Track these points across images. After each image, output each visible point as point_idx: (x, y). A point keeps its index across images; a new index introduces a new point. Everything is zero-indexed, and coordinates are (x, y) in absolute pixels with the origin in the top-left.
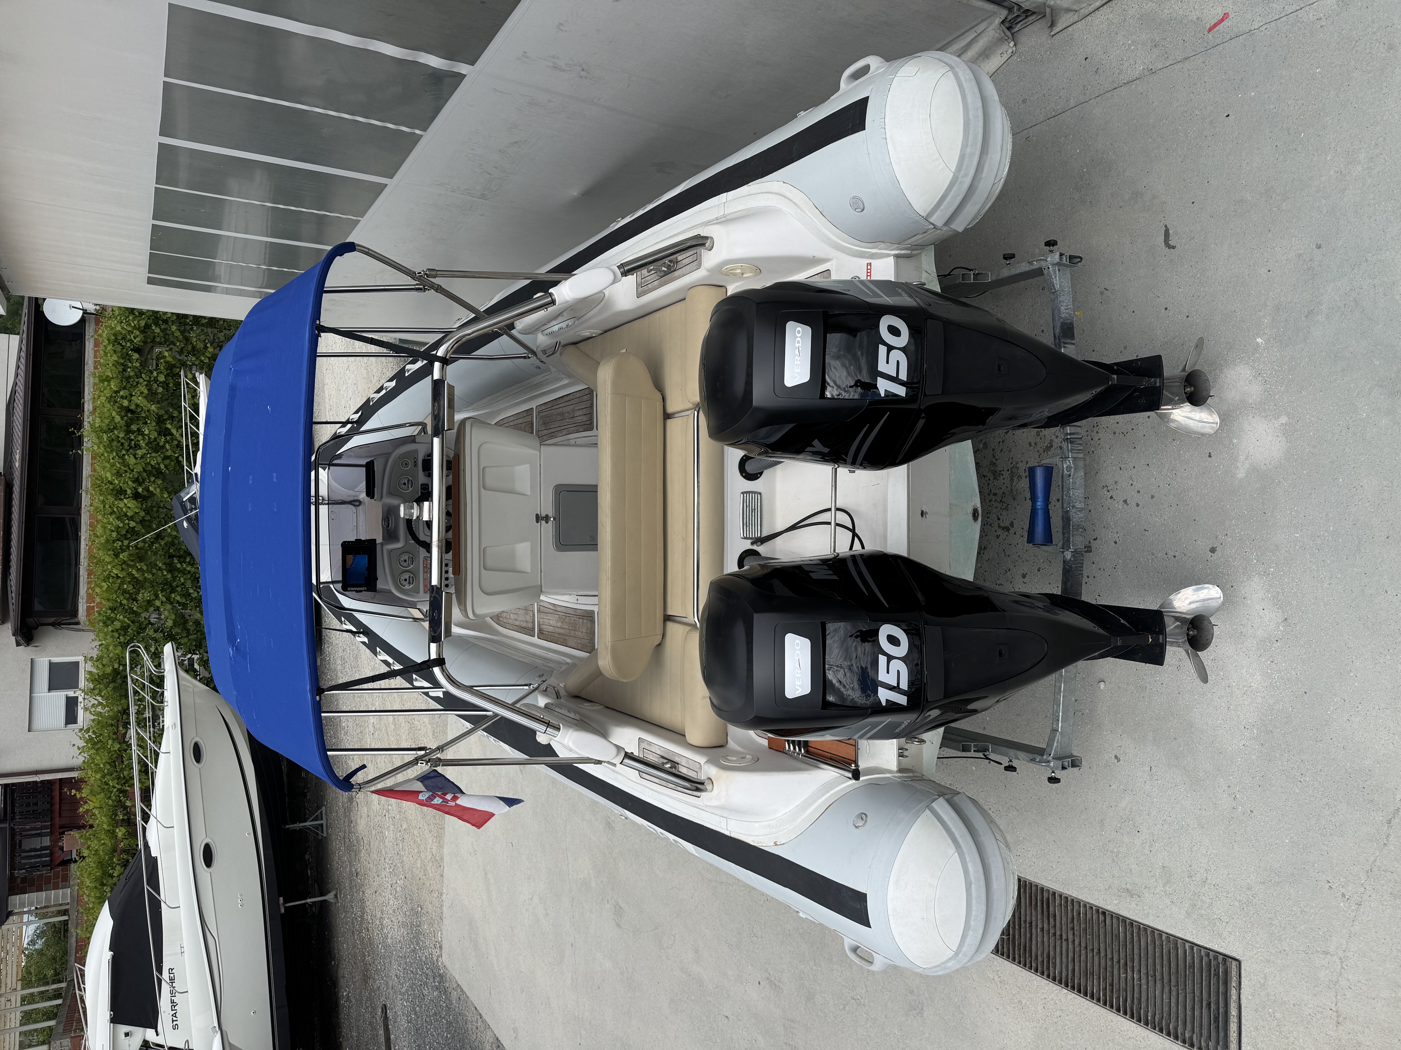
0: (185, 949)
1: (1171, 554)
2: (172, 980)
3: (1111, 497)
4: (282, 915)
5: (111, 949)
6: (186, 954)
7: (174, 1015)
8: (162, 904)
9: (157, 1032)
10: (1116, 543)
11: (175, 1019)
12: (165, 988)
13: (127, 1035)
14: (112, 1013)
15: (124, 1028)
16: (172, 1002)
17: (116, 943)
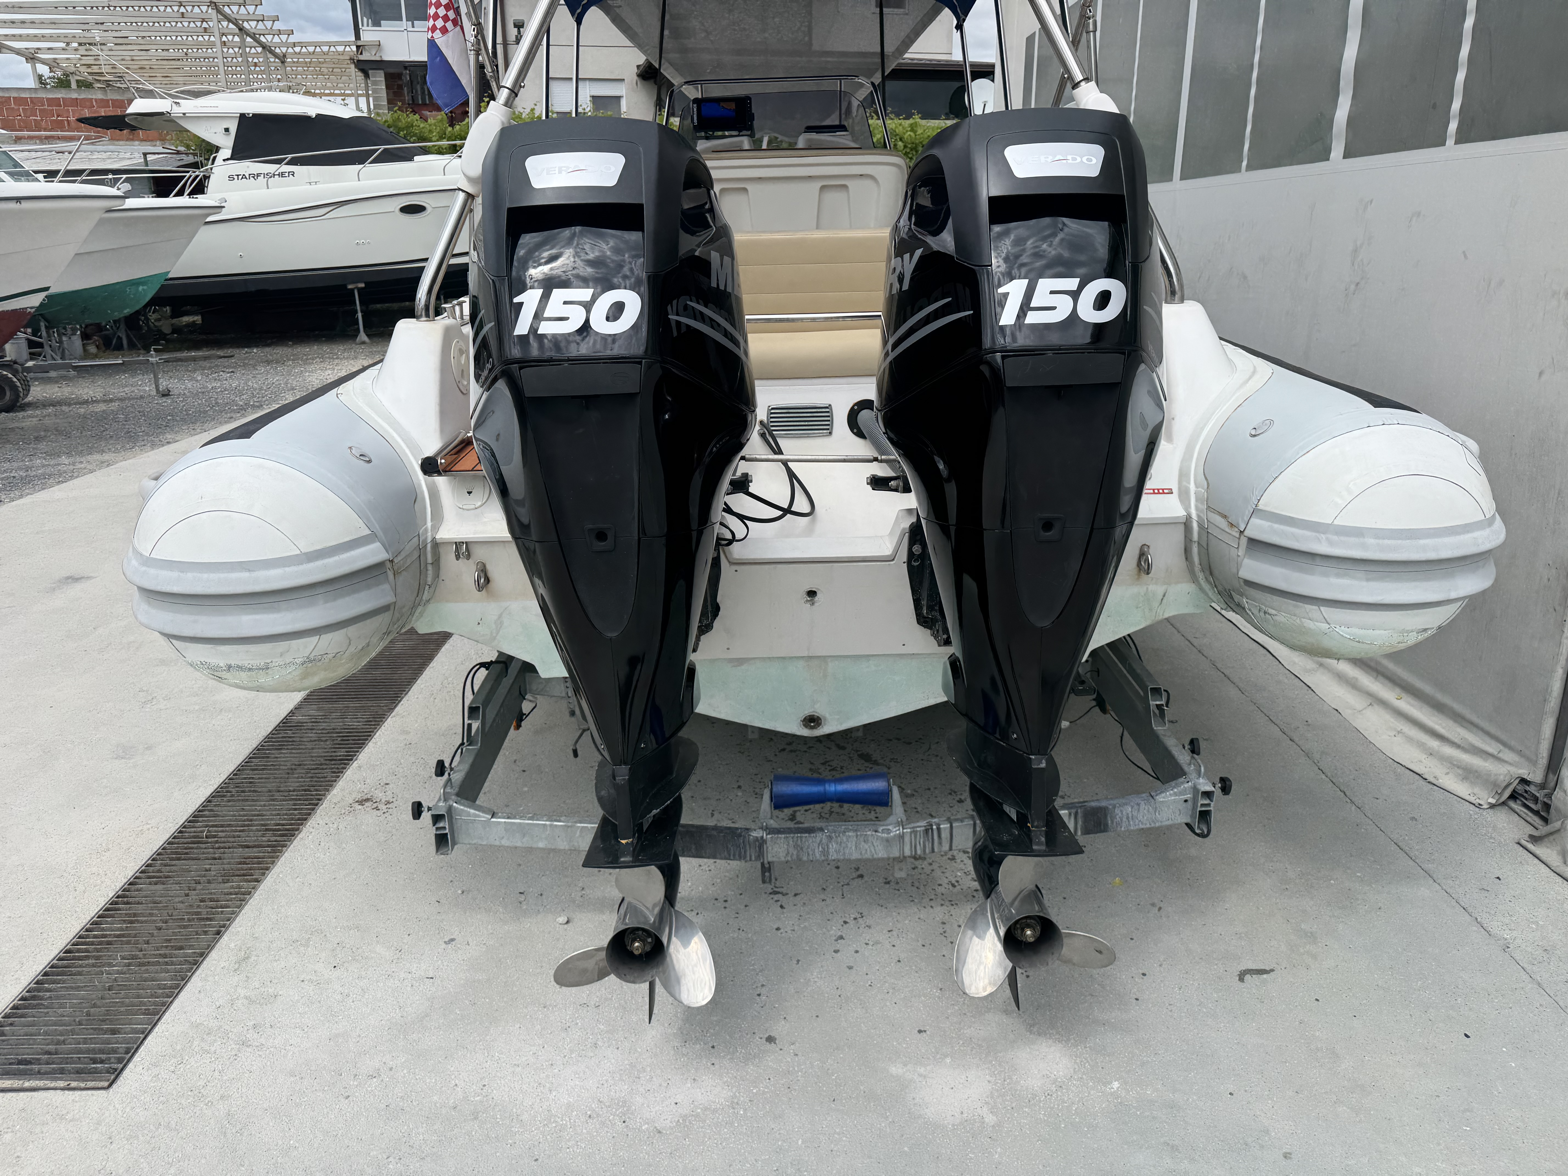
0: (313, 187)
1: (763, 991)
2: (282, 175)
3: (845, 922)
4: (345, 286)
5: (318, 115)
6: (308, 186)
7: (244, 177)
8: (363, 166)
9: (228, 159)
10: (778, 929)
11: (240, 177)
12: (272, 168)
13: (227, 130)
14: (251, 115)
15: (233, 127)
16: (258, 175)
17: (323, 120)
